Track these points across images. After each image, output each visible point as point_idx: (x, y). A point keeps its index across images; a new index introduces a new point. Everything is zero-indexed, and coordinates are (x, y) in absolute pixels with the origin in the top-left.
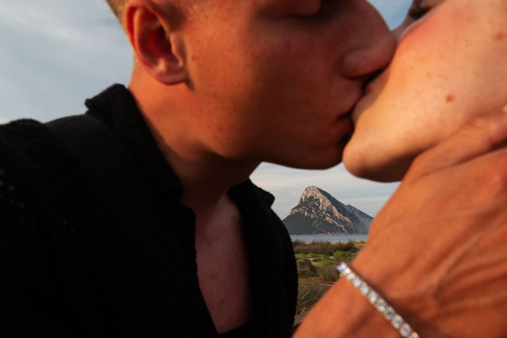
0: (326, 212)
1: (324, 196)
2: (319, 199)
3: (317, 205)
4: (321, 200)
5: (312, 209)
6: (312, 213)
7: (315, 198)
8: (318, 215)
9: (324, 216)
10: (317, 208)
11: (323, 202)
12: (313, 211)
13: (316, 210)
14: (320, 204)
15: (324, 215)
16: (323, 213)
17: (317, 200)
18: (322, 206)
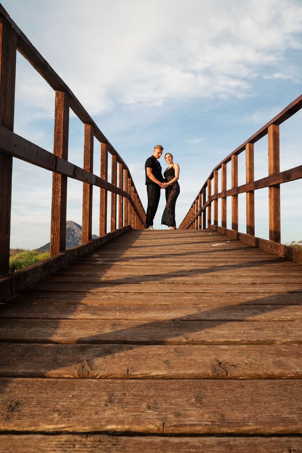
0: (79, 239)
1: (78, 228)
2: (75, 230)
3: (73, 234)
4: (76, 231)
5: (69, 236)
6: (69, 239)
7: (72, 229)
8: (74, 240)
9: (78, 242)
10: (73, 236)
11: (77, 232)
12: (70, 238)
13: (72, 237)
14: (75, 233)
15: (77, 240)
16: (77, 239)
17: (74, 230)
18: (77, 235)
